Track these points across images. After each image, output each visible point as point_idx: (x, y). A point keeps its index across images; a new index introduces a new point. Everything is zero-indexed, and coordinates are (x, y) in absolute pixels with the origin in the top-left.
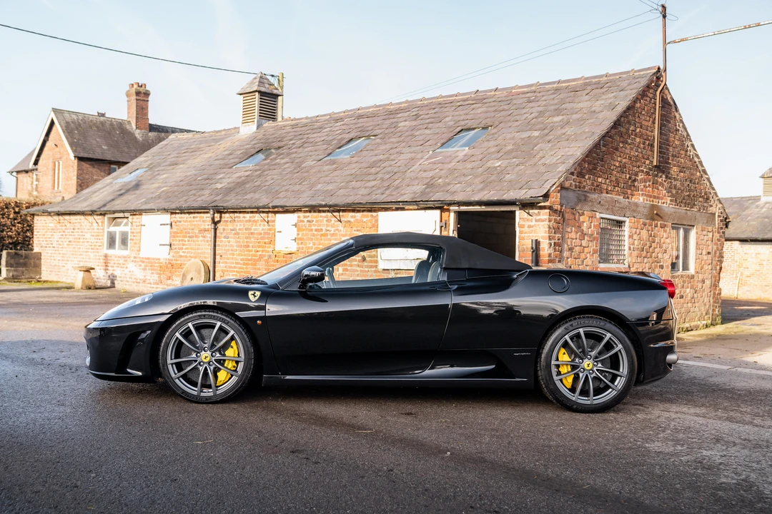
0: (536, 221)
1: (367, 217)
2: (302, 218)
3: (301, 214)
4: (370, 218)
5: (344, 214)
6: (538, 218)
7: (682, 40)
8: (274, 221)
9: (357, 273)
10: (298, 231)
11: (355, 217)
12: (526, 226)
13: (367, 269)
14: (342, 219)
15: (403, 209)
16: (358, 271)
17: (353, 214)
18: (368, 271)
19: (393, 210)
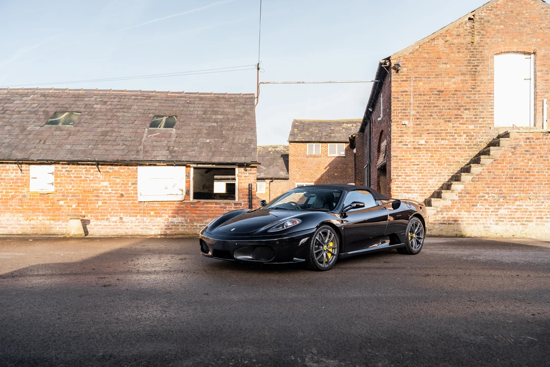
0: (249, 174)
1: (125, 169)
2: (60, 169)
3: (59, 167)
4: (127, 170)
5: (103, 166)
6: (250, 172)
7: (267, 83)
8: (29, 170)
9: (116, 205)
10: (55, 177)
11: (113, 169)
12: (243, 176)
13: (124, 202)
14: (101, 170)
15: (155, 165)
16: (116, 203)
17: (112, 167)
18: (126, 203)
19: (147, 165)
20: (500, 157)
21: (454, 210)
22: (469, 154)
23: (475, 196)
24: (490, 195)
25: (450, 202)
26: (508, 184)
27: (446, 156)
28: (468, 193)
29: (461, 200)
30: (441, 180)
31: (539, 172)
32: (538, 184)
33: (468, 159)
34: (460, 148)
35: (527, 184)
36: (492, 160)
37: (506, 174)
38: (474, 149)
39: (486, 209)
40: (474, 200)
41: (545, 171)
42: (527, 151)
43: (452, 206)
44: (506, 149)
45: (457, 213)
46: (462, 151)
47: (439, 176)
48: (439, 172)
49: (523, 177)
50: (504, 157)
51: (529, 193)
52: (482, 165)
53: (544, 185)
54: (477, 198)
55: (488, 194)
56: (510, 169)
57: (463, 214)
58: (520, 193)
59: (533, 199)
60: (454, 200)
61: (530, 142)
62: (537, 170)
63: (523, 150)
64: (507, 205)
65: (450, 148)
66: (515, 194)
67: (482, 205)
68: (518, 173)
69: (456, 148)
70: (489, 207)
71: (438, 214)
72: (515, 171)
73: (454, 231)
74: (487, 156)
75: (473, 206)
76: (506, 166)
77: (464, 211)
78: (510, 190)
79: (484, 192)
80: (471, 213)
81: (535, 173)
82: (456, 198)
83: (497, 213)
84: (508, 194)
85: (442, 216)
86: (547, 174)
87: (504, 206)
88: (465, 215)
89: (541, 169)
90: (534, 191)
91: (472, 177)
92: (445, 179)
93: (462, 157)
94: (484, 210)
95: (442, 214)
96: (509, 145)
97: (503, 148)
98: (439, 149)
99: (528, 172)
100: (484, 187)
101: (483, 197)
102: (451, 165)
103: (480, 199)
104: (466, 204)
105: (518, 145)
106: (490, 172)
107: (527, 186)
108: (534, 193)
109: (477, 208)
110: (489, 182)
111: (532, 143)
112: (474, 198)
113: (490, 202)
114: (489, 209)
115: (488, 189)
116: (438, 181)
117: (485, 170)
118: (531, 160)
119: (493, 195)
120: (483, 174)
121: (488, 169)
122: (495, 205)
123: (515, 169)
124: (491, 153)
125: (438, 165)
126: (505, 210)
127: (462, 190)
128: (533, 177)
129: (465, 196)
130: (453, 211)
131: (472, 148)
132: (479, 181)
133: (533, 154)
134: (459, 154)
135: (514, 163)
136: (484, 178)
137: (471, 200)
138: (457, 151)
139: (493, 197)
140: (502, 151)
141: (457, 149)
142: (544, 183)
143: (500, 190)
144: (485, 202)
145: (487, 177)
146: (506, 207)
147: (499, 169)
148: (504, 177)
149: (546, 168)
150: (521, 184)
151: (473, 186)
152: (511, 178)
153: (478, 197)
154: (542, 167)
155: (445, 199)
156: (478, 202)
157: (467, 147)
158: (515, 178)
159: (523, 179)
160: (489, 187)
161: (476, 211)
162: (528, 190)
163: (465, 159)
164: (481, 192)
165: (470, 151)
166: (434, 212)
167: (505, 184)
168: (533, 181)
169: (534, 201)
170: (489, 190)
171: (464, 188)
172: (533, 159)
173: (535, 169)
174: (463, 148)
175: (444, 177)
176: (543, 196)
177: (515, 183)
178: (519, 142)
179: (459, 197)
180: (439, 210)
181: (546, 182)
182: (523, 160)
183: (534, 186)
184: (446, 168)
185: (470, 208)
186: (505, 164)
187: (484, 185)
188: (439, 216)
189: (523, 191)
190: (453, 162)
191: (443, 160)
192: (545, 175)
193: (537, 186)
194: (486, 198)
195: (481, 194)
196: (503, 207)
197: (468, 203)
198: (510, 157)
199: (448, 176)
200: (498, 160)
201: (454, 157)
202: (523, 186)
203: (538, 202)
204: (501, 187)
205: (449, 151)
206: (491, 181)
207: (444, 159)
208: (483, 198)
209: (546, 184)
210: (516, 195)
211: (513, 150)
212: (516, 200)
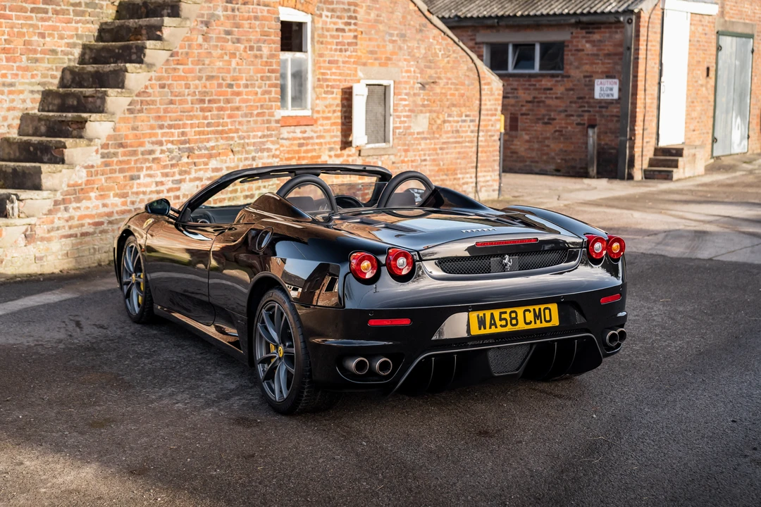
20: (181, 47)
21: (92, 195)
22: (77, 29)
23: (134, 153)
24: (164, 148)
25: (84, 173)
26: (197, 118)
27: (24, 35)
28: (121, 145)
29: (107, 165)
30: (14, 104)
31: (246, 86)
32: (246, 115)
33: (74, 45)
34: (56, 12)
35: (230, 116)
36: (166, 54)
37: (192, 90)
38: (88, 18)
39: (157, 184)
40: (133, 164)
41: (257, 82)
42: (228, 33)
43: (88, 182)
44: (193, 24)
45: (99, 203)
46: (61, 21)
47: (10, 93)
48: (9, 80)
49: (222, 98)
50: (190, 46)
51: (232, 138)
52: (150, 66)
53: (255, 118)
54: (140, 156)
55: (161, 143)
56: (200, 78)
57: (112, 204)
58: (217, 140)
59: (238, 152)
60: (93, 166)
61: (233, 10)
62: (244, 82)
63: (222, 28)
64: (196, 171)
65: (32, 10)
66: (208, 140)
67: (150, 176)
68: (212, 86)
69: (46, 12)
70: (164, 179)
71: (58, 210)
72: (208, 83)
73: (94, 254)
74: (158, 43)
75: (132, 178)
76: (191, 71)
77: (116, 195)
78: (199, 133)
79: (154, 139)
80: (129, 200)
81: (241, 89)
82: (96, 160)
83: (177, 193)
84: (196, 141)
85: (66, 215)
86: (259, 91)
87: (189, 173)
88: (116, 205)
89: (251, 78)
90: (240, 133)
91: (129, 100)
92: (24, 101)
93: (61, 37)
94: (154, 188)
95: (66, 209)
96: (198, 17)
97: (188, 22)
98: (8, 12)
99: (230, 86)
100: (152, 128)
101: (151, 152)
102: (37, 60)
103: (147, 160)
104: (117, 175)
105: (213, 15)
106: (163, 86)
107: (229, 120)
108: (240, 138)
109: (139, 184)
110: (162, 114)
111: (237, 13)
112: (133, 158)
113: (165, 167)
114: (162, 183)
115: (160, 131)
116: (9, 109)
117: (153, 82)
118: (233, 55)
119: (170, 146)
120: (150, 90)
121: (159, 79)
122: (174, 174)
123: (210, 78)
124: (166, 32)
125: (8, 60)
126: (192, 184)
127: (109, 137)
128: (238, 99)
129: (115, 154)
130: (90, 199)
131: (82, 13)
132: (141, 111)
133: (238, 41)
134: (55, 28)
135: (207, 61)
136: (153, 102)
137: (128, 162)
138: (49, 19)
139: (170, 151)
140: (186, 30)
141: (50, 14)
142: (255, 112)
143: (183, 134)
144: (154, 166)
145: (158, 99)
146: (193, 175)
147: (180, 78)
148: (189, 98)
149: (259, 75)
150: (219, 117)
151: (130, 125)
152: (202, 101)
153: (143, 154)
154: (252, 74)
155: (72, 166)
156: (140, 169)
157: (71, 8)
158: (210, 101)
159: (222, 104)
160: (161, 127)
161: (137, 193)
162: (230, 131)
163: (69, 45)
164: (147, 140)
165: (77, 22)
166: (49, 204)
167: (191, 118)
168: (238, 109)
169: (240, 156)
170: (163, 135)
171: (112, 132)
172: (238, 54)
173: (242, 79)
174: (64, 12)
175: (22, 96)
176: (254, 144)
177: (209, 114)
178: (215, 8)
179: (103, 157)
180: (59, 197)
181: (259, 111)
182: (221, 57)
183: (240, 119)
184: (26, 69)
185: (125, 186)
186: (190, 66)
187: (152, 122)
188: (59, 215)
189: (222, 132)
190: (43, 52)
191: (18, 44)
192: (256, 94)
193: (245, 119)
194: (157, 155)
195: (148, 147)
196: (187, 177)
197: (121, 171)
198: (201, 45)
199: (32, 92)
200: (177, 53)
201: (42, 35)
202: (221, 121)
203: (246, 159)
204: (184, 126)
205: (31, 18)
206: (166, 111)
207: (21, 41)
208: (151, 157)
209: (258, 115)
210: (212, 144)
211: (205, 28)
212: (210, 156)
